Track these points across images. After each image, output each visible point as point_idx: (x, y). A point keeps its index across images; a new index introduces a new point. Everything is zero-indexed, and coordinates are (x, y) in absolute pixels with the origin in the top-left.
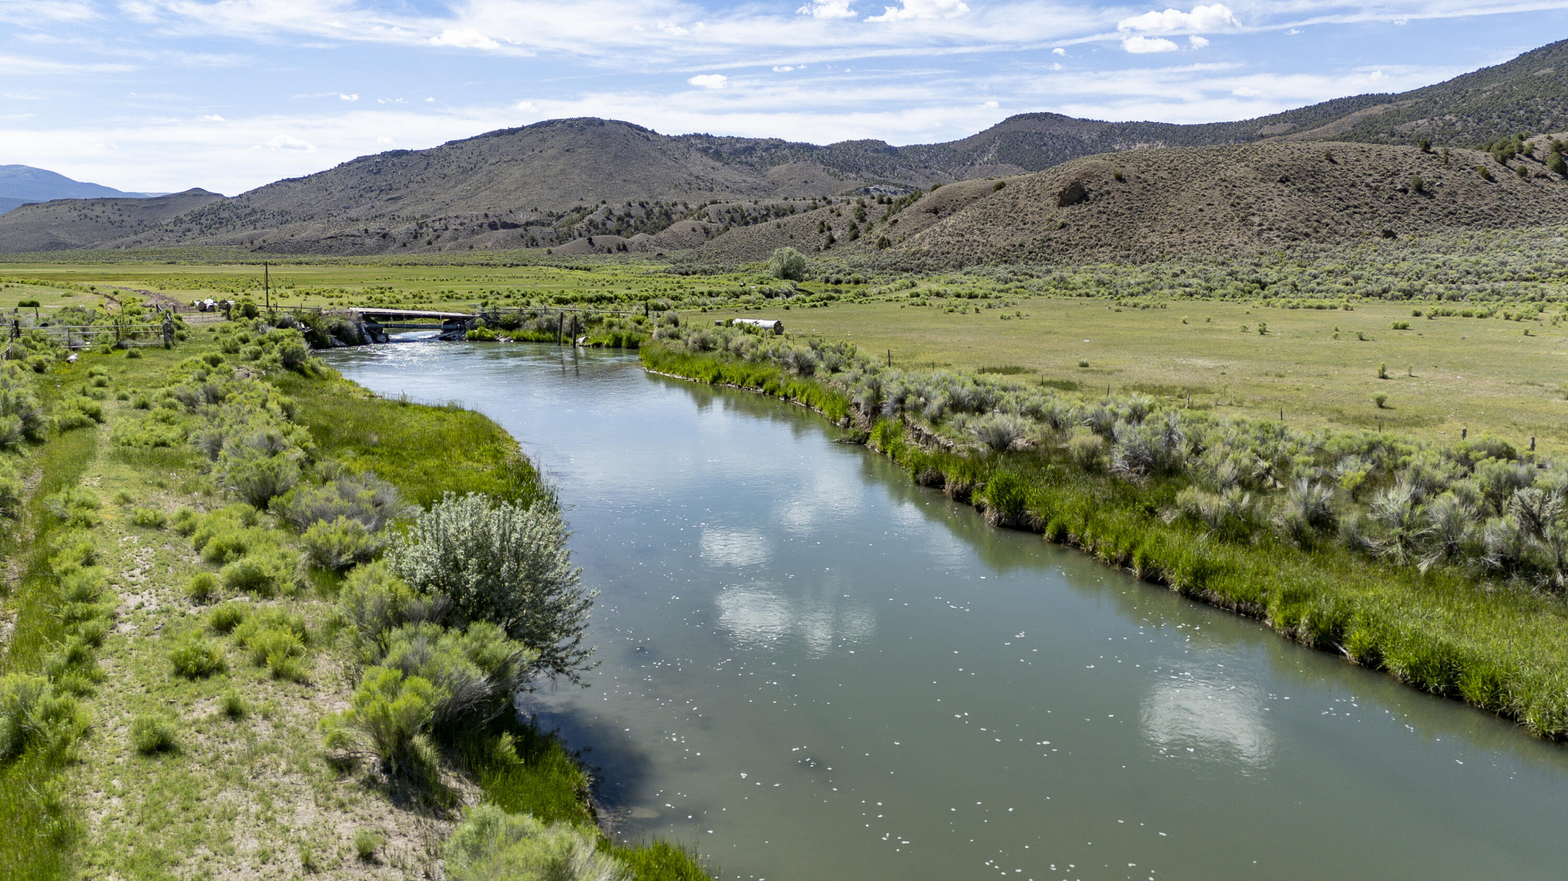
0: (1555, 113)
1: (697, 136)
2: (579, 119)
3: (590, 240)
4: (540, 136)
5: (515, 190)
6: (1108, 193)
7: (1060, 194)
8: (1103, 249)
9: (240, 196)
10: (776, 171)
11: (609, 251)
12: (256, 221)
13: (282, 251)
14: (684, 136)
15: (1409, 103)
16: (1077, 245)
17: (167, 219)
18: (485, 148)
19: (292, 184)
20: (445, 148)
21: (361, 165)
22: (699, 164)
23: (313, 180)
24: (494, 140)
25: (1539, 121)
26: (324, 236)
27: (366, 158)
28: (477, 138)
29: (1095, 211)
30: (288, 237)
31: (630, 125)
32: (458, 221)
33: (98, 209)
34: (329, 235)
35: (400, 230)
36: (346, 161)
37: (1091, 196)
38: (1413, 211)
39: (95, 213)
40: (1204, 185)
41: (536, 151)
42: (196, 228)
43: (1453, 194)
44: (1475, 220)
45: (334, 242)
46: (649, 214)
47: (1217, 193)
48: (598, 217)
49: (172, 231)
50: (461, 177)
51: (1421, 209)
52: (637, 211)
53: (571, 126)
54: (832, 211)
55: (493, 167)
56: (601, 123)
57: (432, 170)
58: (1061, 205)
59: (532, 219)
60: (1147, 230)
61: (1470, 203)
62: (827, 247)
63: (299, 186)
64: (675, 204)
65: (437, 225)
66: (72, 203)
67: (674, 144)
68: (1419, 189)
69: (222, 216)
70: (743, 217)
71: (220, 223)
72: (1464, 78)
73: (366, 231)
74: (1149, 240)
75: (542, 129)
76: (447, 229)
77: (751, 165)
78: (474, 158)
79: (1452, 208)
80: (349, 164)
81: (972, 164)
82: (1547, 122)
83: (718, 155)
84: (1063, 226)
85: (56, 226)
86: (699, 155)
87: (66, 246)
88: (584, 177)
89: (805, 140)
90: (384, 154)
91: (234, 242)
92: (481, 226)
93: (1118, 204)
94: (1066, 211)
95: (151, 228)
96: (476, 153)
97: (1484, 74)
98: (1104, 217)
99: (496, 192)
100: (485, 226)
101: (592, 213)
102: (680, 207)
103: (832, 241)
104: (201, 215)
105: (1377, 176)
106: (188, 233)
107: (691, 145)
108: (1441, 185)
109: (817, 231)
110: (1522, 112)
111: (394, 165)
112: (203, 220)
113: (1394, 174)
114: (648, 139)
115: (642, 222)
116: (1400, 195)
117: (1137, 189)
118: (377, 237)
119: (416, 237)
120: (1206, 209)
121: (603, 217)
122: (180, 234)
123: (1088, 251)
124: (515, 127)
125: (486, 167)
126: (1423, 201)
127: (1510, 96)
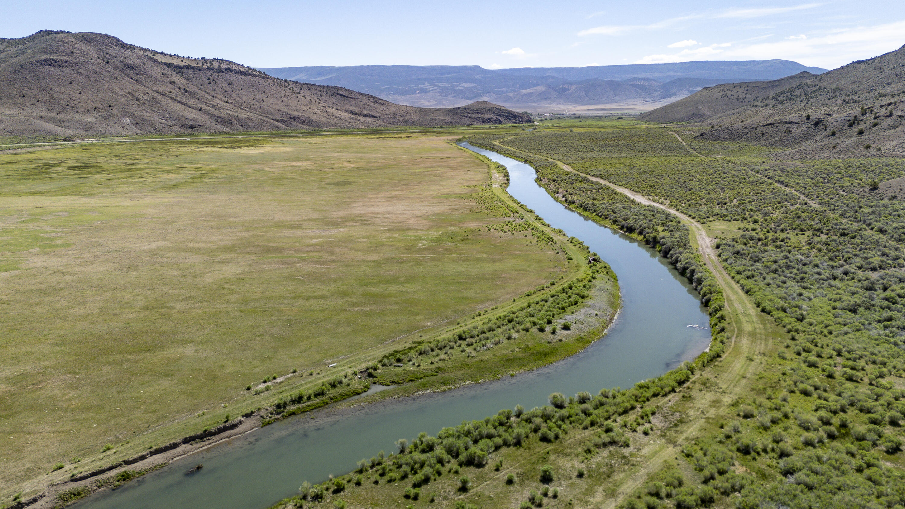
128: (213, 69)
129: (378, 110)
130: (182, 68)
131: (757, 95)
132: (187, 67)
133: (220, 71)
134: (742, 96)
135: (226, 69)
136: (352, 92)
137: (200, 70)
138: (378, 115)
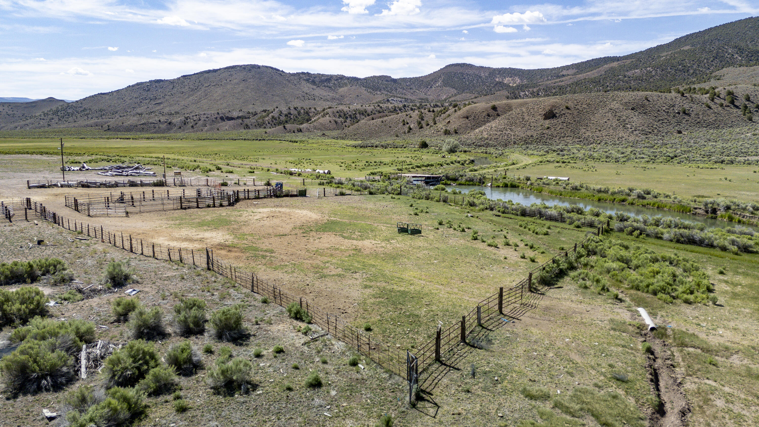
0: (695, 67)
1: (303, 73)
2: (248, 65)
3: (284, 127)
4: (229, 73)
5: (220, 100)
6: (564, 114)
7: (544, 115)
8: (568, 138)
9: (77, 102)
10: (342, 90)
11: (294, 132)
12: (87, 115)
13: (119, 131)
14: (297, 73)
15: (629, 61)
16: (556, 136)
17: (39, 113)
18: (201, 79)
19: (103, 96)
20: (181, 78)
21: (139, 86)
22: (307, 87)
23: (115, 94)
24: (206, 75)
25: (688, 71)
26: (139, 123)
27: (142, 83)
28: (197, 74)
29: (560, 122)
30: (120, 124)
31: (272, 68)
32: (205, 116)
34: (141, 123)
35: (177, 120)
36: (131, 85)
37: (557, 115)
38: (684, 122)
40: (604, 111)
41: (228, 81)
43: (697, 114)
44: (709, 125)
45: (145, 126)
46: (299, 113)
47: (610, 115)
48: (276, 114)
49: (43, 119)
50: (191, 93)
51: (687, 121)
52: (293, 112)
53: (244, 68)
54: (407, 115)
55: (207, 88)
56: (259, 67)
57: (176, 89)
58: (545, 119)
59: (240, 115)
60: (585, 130)
61: (705, 118)
62: (409, 132)
63: (107, 97)
64: (310, 108)
65: (195, 118)
67: (292, 77)
68: (684, 112)
69: (69, 112)
70: (345, 115)
71: (69, 115)
72: (650, 50)
73: (160, 121)
74: (587, 134)
75: (230, 70)
76: (200, 120)
77: (330, 87)
78: (197, 84)
79: (698, 120)
80: (133, 86)
81: (431, 87)
82: (691, 71)
83: (314, 83)
84: (548, 128)
86: (305, 82)
88: (253, 93)
89: (354, 76)
90: (151, 82)
91: (87, 126)
92: (216, 118)
93: (569, 118)
94: (547, 122)
95: (31, 117)
96: (198, 81)
97: (659, 48)
98: (565, 124)
99: (210, 100)
100: (218, 118)
101: (272, 112)
102: (313, 110)
103: (410, 129)
104: (57, 111)
105: (667, 107)
106: (53, 121)
107: (301, 78)
108: (692, 111)
109: (402, 124)
110: (680, 67)
111: (156, 87)
112: (59, 114)
113: (673, 106)
114: (281, 75)
115: (297, 117)
116: (677, 115)
117: (576, 113)
118: (166, 124)
119: (185, 124)
120: (607, 121)
121: (278, 115)
122: (48, 121)
123: (562, 139)
124: (216, 68)
125: (203, 88)
126: (687, 117)
127: (674, 59)
131: (23, 112)
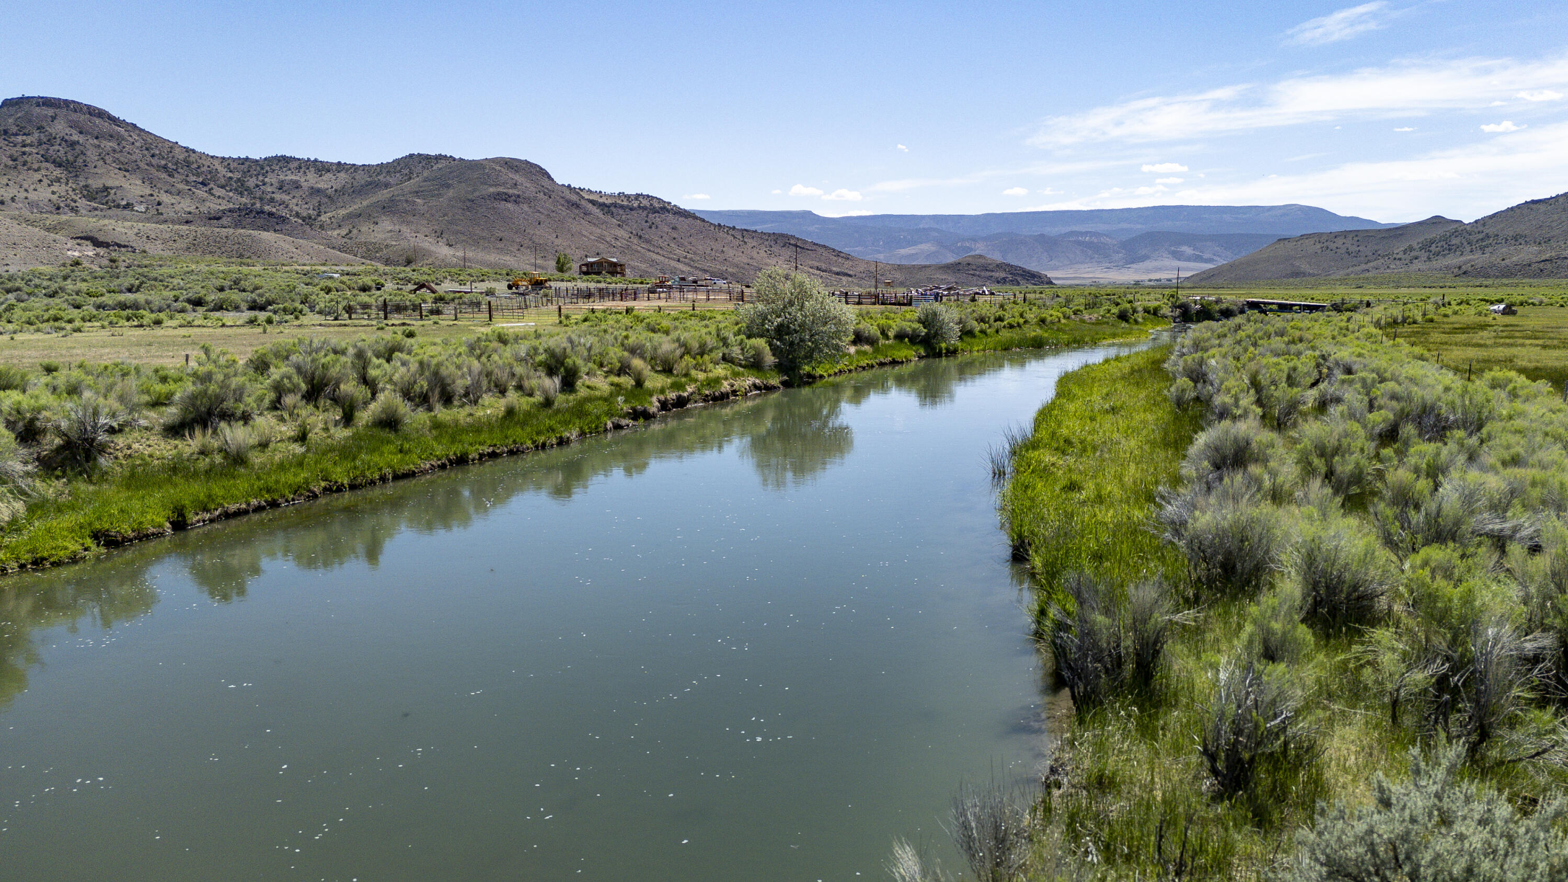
9: (1476, 222)
12: (1487, 246)
17: (1399, 248)
33: (1340, 241)
39: (1335, 245)
42: (1424, 255)
49: (1400, 259)
66: (1318, 237)
69: (1453, 242)
71: (1450, 250)
85: (1300, 258)
87: (1304, 274)
95: (1383, 257)
104: (1432, 242)
106: (1415, 261)
112: (1433, 248)
122: (1407, 261)
128: (645, 208)
129: (846, 266)
130: (609, 207)
131: (1376, 248)
132: (615, 205)
133: (655, 211)
134: (1354, 249)
135: (661, 208)
136: (805, 242)
137: (631, 209)
138: (851, 273)
